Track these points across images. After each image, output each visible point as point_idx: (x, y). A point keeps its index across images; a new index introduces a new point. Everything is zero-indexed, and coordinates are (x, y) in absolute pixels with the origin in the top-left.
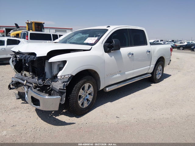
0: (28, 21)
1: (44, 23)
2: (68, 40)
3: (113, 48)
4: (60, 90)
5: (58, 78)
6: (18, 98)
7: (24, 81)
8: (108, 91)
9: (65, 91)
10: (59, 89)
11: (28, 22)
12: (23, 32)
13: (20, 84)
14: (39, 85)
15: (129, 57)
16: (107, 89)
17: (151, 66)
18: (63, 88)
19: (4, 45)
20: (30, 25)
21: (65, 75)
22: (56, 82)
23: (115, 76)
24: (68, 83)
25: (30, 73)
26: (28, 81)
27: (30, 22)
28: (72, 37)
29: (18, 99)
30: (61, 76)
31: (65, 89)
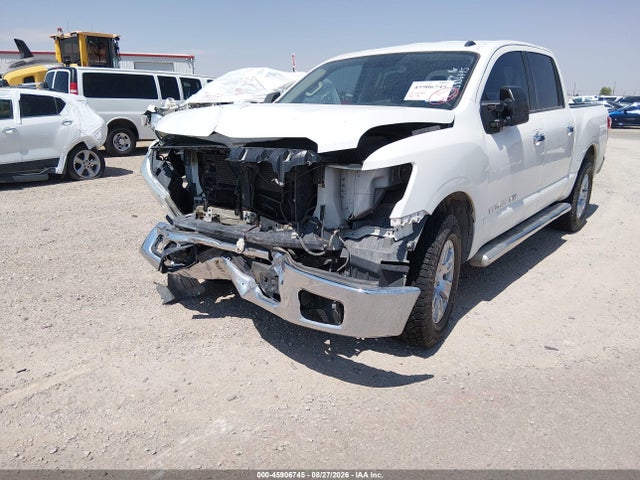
0: (60, 30)
1: (117, 38)
2: (308, 94)
3: (509, 118)
4: (387, 267)
5: (392, 223)
6: (170, 299)
7: (234, 241)
8: (486, 264)
9: (406, 269)
10: (383, 262)
11: (59, 34)
12: (56, 71)
13: (206, 253)
14: (310, 253)
15: (536, 146)
16: (485, 257)
17: (571, 176)
18: (397, 261)
19: (10, 116)
20: (68, 47)
21: (410, 216)
22: (360, 239)
23: (503, 213)
24: (416, 241)
25: (245, 213)
26: (250, 241)
27: (67, 35)
28: (320, 84)
29: (171, 303)
30: (401, 219)
31: (405, 261)
